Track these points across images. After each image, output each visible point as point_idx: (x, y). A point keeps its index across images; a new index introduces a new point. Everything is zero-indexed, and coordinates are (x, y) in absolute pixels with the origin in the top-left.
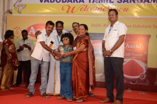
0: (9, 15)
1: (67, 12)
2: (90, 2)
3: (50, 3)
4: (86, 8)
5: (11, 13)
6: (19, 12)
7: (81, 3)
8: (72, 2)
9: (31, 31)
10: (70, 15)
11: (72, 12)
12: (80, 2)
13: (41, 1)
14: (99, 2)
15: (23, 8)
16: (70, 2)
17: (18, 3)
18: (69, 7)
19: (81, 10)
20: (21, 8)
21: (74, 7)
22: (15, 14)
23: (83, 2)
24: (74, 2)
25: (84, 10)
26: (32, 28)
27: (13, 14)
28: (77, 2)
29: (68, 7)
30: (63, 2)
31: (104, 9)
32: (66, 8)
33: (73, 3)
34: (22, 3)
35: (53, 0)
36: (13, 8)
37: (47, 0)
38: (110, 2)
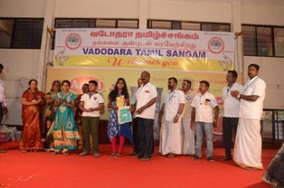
0: (49, 67)
1: (114, 64)
2: (138, 54)
3: (95, 55)
4: (134, 60)
5: (52, 65)
6: (61, 65)
7: (129, 55)
8: (118, 54)
9: (73, 85)
10: (117, 68)
11: (119, 64)
12: (127, 54)
13: (85, 53)
14: (148, 55)
15: (66, 60)
17: (60, 55)
19: (128, 63)
20: (63, 60)
21: (121, 60)
22: (56, 66)
23: (131, 54)
26: (75, 82)
27: (54, 67)
28: (124, 54)
31: (153, 62)
32: (113, 60)
33: (120, 55)
34: (64, 54)
35: (98, 51)
36: (54, 60)
37: (91, 52)
38: (160, 55)
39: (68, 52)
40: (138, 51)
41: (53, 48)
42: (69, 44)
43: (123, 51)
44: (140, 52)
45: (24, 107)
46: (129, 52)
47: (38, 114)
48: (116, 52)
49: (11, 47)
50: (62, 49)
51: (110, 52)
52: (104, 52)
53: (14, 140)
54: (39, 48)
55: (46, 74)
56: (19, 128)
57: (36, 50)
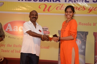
1: (44, 11)
2: (66, 1)
4: (62, 7)
7: (58, 2)
8: (48, 1)
9: (7, 28)
10: (46, 13)
11: (48, 10)
12: (56, 1)
14: (75, 2)
16: (46, 2)
18: (46, 6)
19: (57, 9)
21: (50, 6)
23: (60, 1)
24: (51, 1)
25: (60, 9)
26: (9, 25)
28: (53, 1)
30: (40, 1)
31: (79, 8)
32: (43, 7)
38: (86, 1)
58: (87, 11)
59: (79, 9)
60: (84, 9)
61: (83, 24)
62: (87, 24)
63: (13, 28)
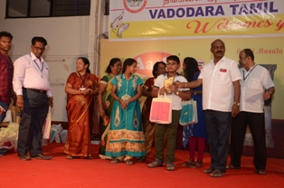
0: (103, 40)
1: (196, 32)
2: (234, 13)
3: (167, 19)
4: (227, 23)
5: (107, 38)
6: (119, 36)
7: (220, 15)
8: (203, 15)
10: (200, 36)
11: (204, 31)
12: (216, 14)
13: (153, 17)
14: (251, 12)
15: (125, 29)
16: (200, 16)
17: (117, 22)
18: (199, 23)
19: (218, 27)
20: (121, 29)
21: (207, 24)
22: (112, 38)
23: (223, 14)
24: (207, 15)
25: (224, 27)
27: (110, 40)
28: (212, 14)
29: (196, 24)
30: (188, 15)
31: (259, 24)
32: (194, 25)
33: (205, 17)
34: (123, 21)
35: (172, 13)
36: (110, 30)
37: (162, 14)
38: (272, 10)
39: (128, 17)
40: (234, 7)
41: (107, 13)
42: (128, 4)
43: (209, 10)
44: (238, 9)
45: (69, 97)
46: (220, 11)
47: (87, 107)
48: (200, 12)
49: (51, 16)
50: (119, 13)
51: (190, 12)
52: (180, 13)
53: (58, 141)
54: (88, 14)
55: (98, 50)
56: (65, 125)
57: (84, 17)
58: (273, 28)
59: (258, 26)
60: (269, 24)
61: (266, 52)
62: (273, 52)
63: (145, 65)
